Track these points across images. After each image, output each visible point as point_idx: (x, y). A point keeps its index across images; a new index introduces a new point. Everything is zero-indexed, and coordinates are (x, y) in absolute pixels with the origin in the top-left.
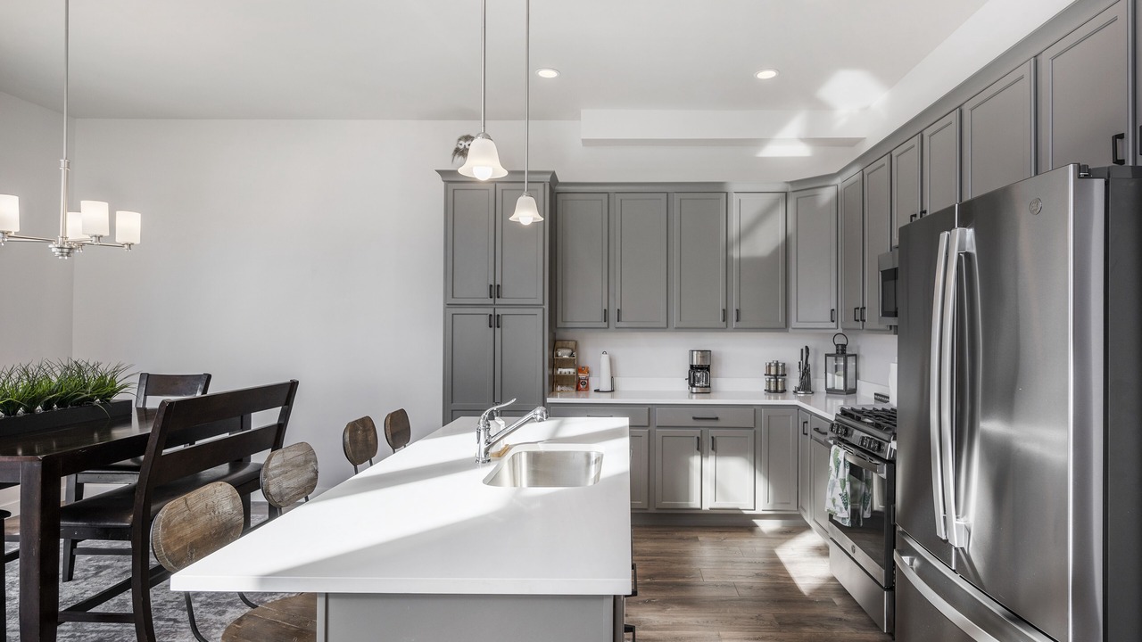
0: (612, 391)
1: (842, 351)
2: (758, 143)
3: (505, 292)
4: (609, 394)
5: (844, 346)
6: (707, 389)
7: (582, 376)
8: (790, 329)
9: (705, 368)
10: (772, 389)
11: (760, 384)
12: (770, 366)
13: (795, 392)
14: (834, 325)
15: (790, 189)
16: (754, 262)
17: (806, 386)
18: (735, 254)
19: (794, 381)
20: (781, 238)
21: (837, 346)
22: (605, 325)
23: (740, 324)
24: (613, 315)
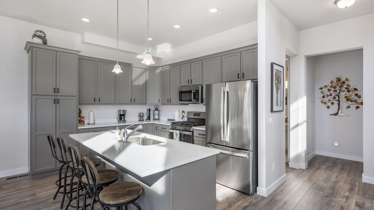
0: (94, 124)
1: (157, 109)
2: (136, 54)
3: (60, 91)
4: (93, 125)
5: (157, 108)
6: (124, 121)
7: (82, 119)
8: (147, 104)
9: (124, 115)
10: (141, 120)
11: (137, 118)
12: (140, 114)
13: (146, 120)
14: (159, 103)
15: (147, 68)
16: (139, 86)
17: (149, 118)
18: (134, 84)
19: (145, 117)
20: (145, 81)
21: (156, 108)
22: (95, 103)
23: (135, 103)
24: (97, 100)
